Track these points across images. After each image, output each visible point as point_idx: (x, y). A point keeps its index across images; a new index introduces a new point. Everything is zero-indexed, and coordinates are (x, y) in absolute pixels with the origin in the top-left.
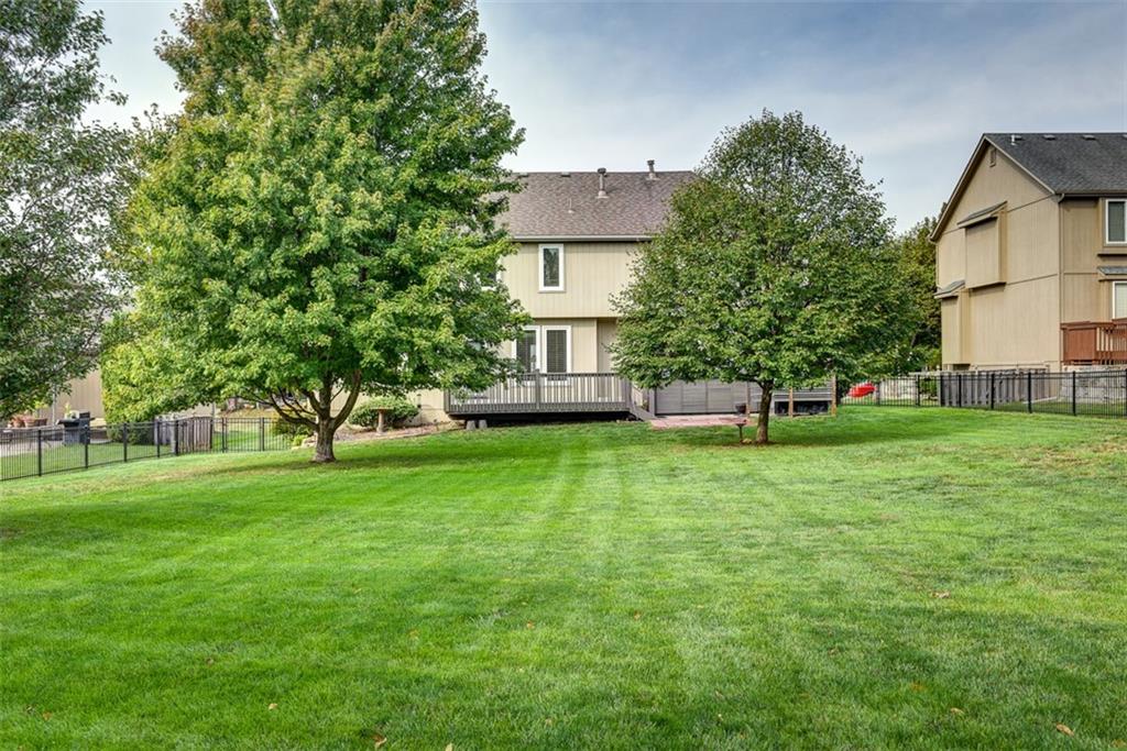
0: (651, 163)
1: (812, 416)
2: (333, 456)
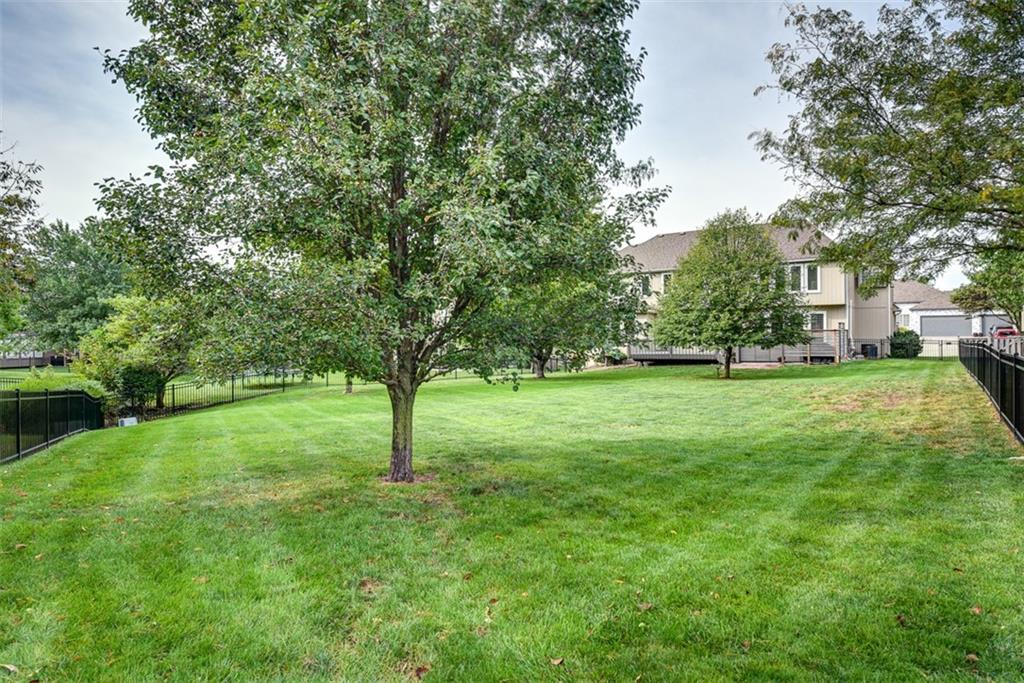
1: (823, 365)
2: (543, 376)
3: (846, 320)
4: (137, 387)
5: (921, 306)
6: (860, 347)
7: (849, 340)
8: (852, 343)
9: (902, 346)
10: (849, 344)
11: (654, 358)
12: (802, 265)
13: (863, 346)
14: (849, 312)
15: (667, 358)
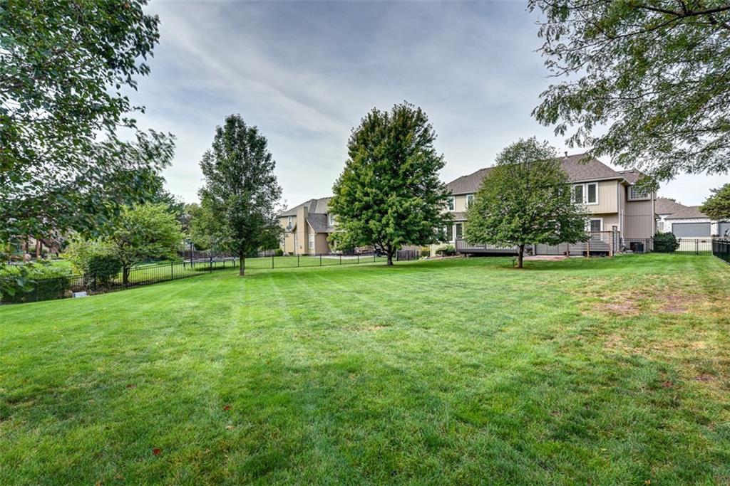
0: (566, 153)
1: (600, 258)
2: (391, 263)
3: (619, 224)
4: (100, 270)
5: (672, 216)
6: (629, 244)
7: (621, 239)
8: (623, 241)
9: (662, 243)
10: (620, 242)
11: (474, 251)
12: (584, 185)
13: (631, 243)
14: (621, 218)
15: (482, 251)
